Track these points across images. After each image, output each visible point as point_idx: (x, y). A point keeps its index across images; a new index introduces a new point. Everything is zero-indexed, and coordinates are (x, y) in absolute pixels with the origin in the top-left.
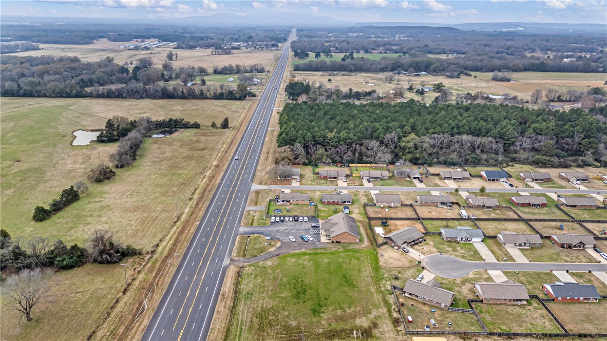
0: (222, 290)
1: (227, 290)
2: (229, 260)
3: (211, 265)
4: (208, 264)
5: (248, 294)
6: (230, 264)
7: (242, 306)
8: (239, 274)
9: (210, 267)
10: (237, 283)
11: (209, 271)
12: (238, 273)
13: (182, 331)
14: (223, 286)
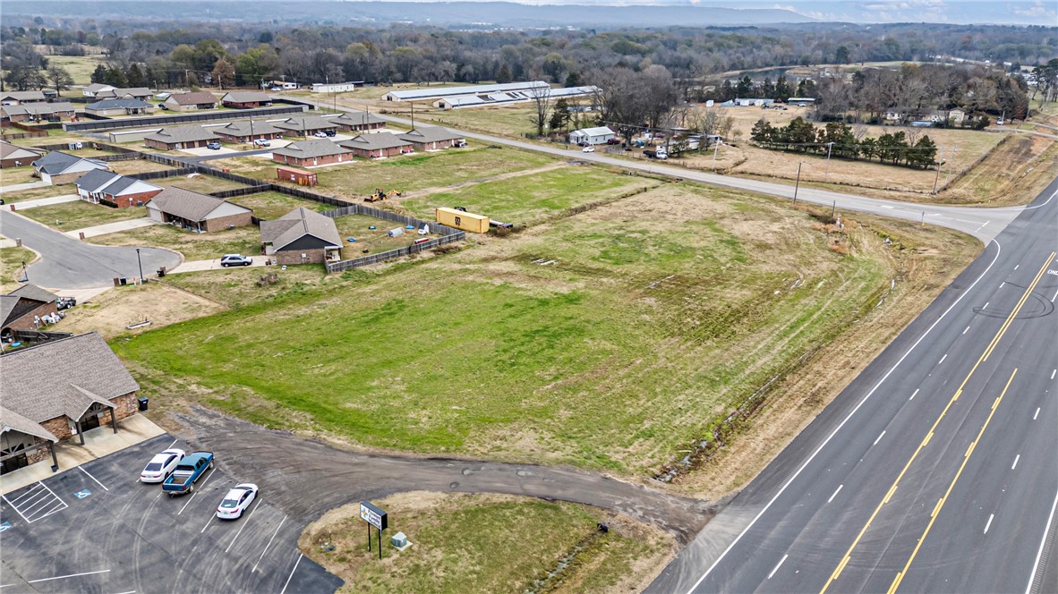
0: (811, 419)
1: (790, 414)
2: (699, 540)
3: (826, 543)
4: (846, 559)
5: (713, 383)
6: (711, 512)
7: (760, 363)
8: (697, 457)
9: (836, 530)
10: (727, 431)
11: (846, 516)
12: (696, 465)
13: (985, 357)
14: (802, 427)
